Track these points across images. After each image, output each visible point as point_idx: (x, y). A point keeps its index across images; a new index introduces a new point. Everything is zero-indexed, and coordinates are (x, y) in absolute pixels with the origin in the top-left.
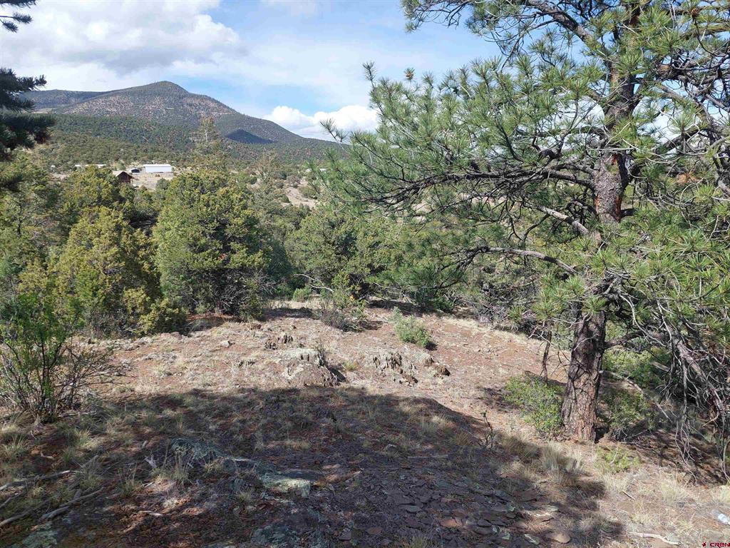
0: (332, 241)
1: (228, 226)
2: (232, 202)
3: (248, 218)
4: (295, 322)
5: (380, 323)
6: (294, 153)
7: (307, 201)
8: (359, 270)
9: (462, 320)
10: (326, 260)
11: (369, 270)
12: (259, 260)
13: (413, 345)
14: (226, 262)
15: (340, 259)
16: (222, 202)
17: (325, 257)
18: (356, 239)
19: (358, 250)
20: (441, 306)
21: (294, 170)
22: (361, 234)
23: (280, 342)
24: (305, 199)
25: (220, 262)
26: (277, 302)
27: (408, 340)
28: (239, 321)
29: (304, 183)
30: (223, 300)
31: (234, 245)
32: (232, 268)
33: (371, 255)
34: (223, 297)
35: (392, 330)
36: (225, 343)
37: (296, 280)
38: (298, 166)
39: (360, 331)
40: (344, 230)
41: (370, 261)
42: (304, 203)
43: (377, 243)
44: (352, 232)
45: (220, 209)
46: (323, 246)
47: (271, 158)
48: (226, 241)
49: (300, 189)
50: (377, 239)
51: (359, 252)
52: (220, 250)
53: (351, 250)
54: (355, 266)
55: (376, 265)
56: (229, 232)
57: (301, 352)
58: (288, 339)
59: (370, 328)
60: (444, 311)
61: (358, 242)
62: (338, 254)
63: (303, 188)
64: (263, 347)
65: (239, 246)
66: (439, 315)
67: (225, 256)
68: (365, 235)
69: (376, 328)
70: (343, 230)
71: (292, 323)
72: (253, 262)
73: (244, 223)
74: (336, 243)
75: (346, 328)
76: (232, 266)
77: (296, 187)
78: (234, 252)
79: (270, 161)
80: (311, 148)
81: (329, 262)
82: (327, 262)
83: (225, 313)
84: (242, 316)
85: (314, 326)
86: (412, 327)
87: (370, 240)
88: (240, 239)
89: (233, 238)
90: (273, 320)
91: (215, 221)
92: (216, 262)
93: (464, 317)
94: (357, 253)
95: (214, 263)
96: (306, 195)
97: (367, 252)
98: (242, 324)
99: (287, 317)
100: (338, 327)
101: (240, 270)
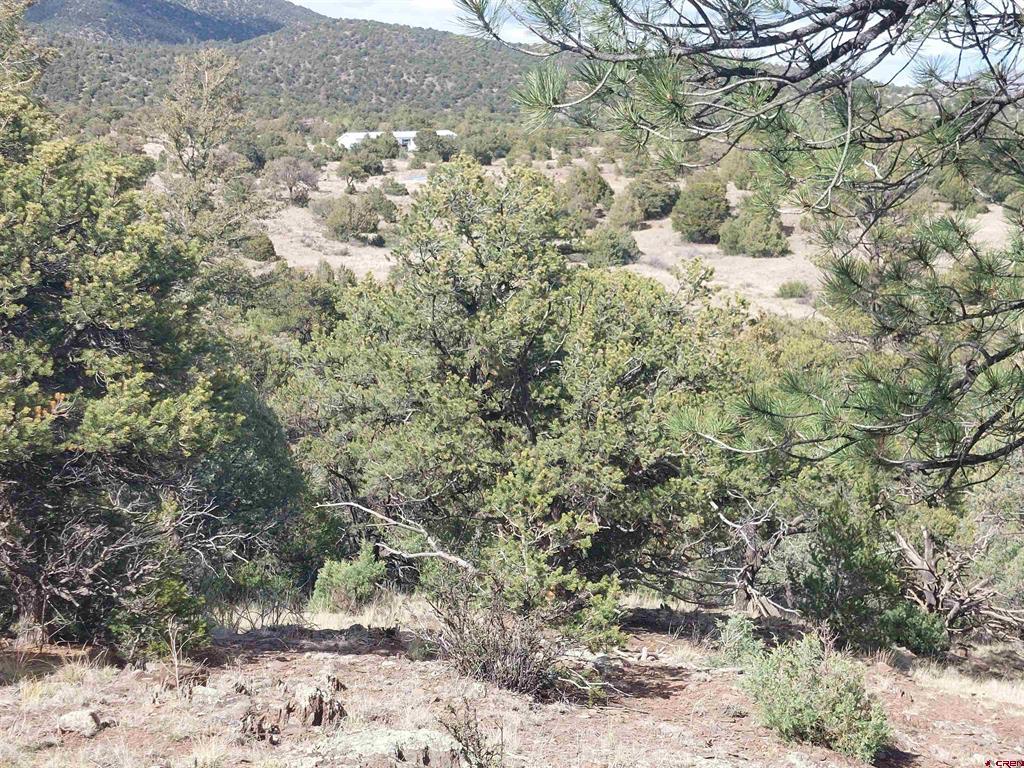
0: (469, 363)
1: (74, 284)
2: (91, 192)
3: (153, 254)
4: (338, 667)
5: (675, 672)
6: (292, 76)
7: (345, 254)
8: (578, 477)
9: (993, 684)
10: (446, 439)
11: (619, 474)
12: (198, 416)
13: (821, 751)
14: (67, 424)
15: (498, 439)
16: (49, 194)
17: (440, 429)
18: (561, 354)
19: (570, 399)
20: (900, 631)
21: (292, 140)
22: (582, 333)
23: (294, 719)
24: (342, 246)
25: (44, 426)
26: (254, 612)
27: (799, 734)
28: (120, 663)
29: (332, 184)
30: (54, 580)
31: (97, 361)
32: (90, 447)
33: (627, 416)
34: (51, 568)
35: (730, 700)
36: (80, 720)
37: (313, 543)
38: (309, 122)
39: (601, 702)
40: (516, 319)
41: (620, 440)
42: (336, 262)
43: (648, 372)
44: (546, 330)
45: (44, 218)
46: (433, 388)
47: (211, 79)
48: (64, 346)
49: (317, 210)
50: (646, 354)
51: (576, 407)
52: (44, 381)
53: (543, 395)
54: (562, 462)
55: (648, 456)
56: (75, 310)
57: (394, 740)
58: (327, 710)
59: (639, 690)
60: (916, 650)
61: (570, 364)
62: (494, 416)
63: (329, 205)
64: (233, 731)
65: (118, 363)
66: (901, 665)
67: (62, 404)
68: (597, 337)
69: (663, 692)
70: (510, 318)
71: (326, 670)
72: (174, 425)
73: (136, 275)
74: (484, 370)
75: (544, 687)
76: (89, 439)
77: (301, 201)
78: (97, 390)
79: (206, 91)
80: (357, 57)
81: (460, 447)
82: (451, 446)
83: (57, 636)
84: (129, 644)
85: (416, 680)
86: (816, 681)
87: (620, 356)
88: (118, 335)
89: (95, 333)
90: (250, 660)
91: (26, 265)
92: (30, 425)
93: (998, 676)
94: (570, 410)
95: (22, 430)
96: (340, 232)
97: (608, 403)
98: (130, 673)
99: (302, 650)
100: (512, 685)
101: (119, 463)
